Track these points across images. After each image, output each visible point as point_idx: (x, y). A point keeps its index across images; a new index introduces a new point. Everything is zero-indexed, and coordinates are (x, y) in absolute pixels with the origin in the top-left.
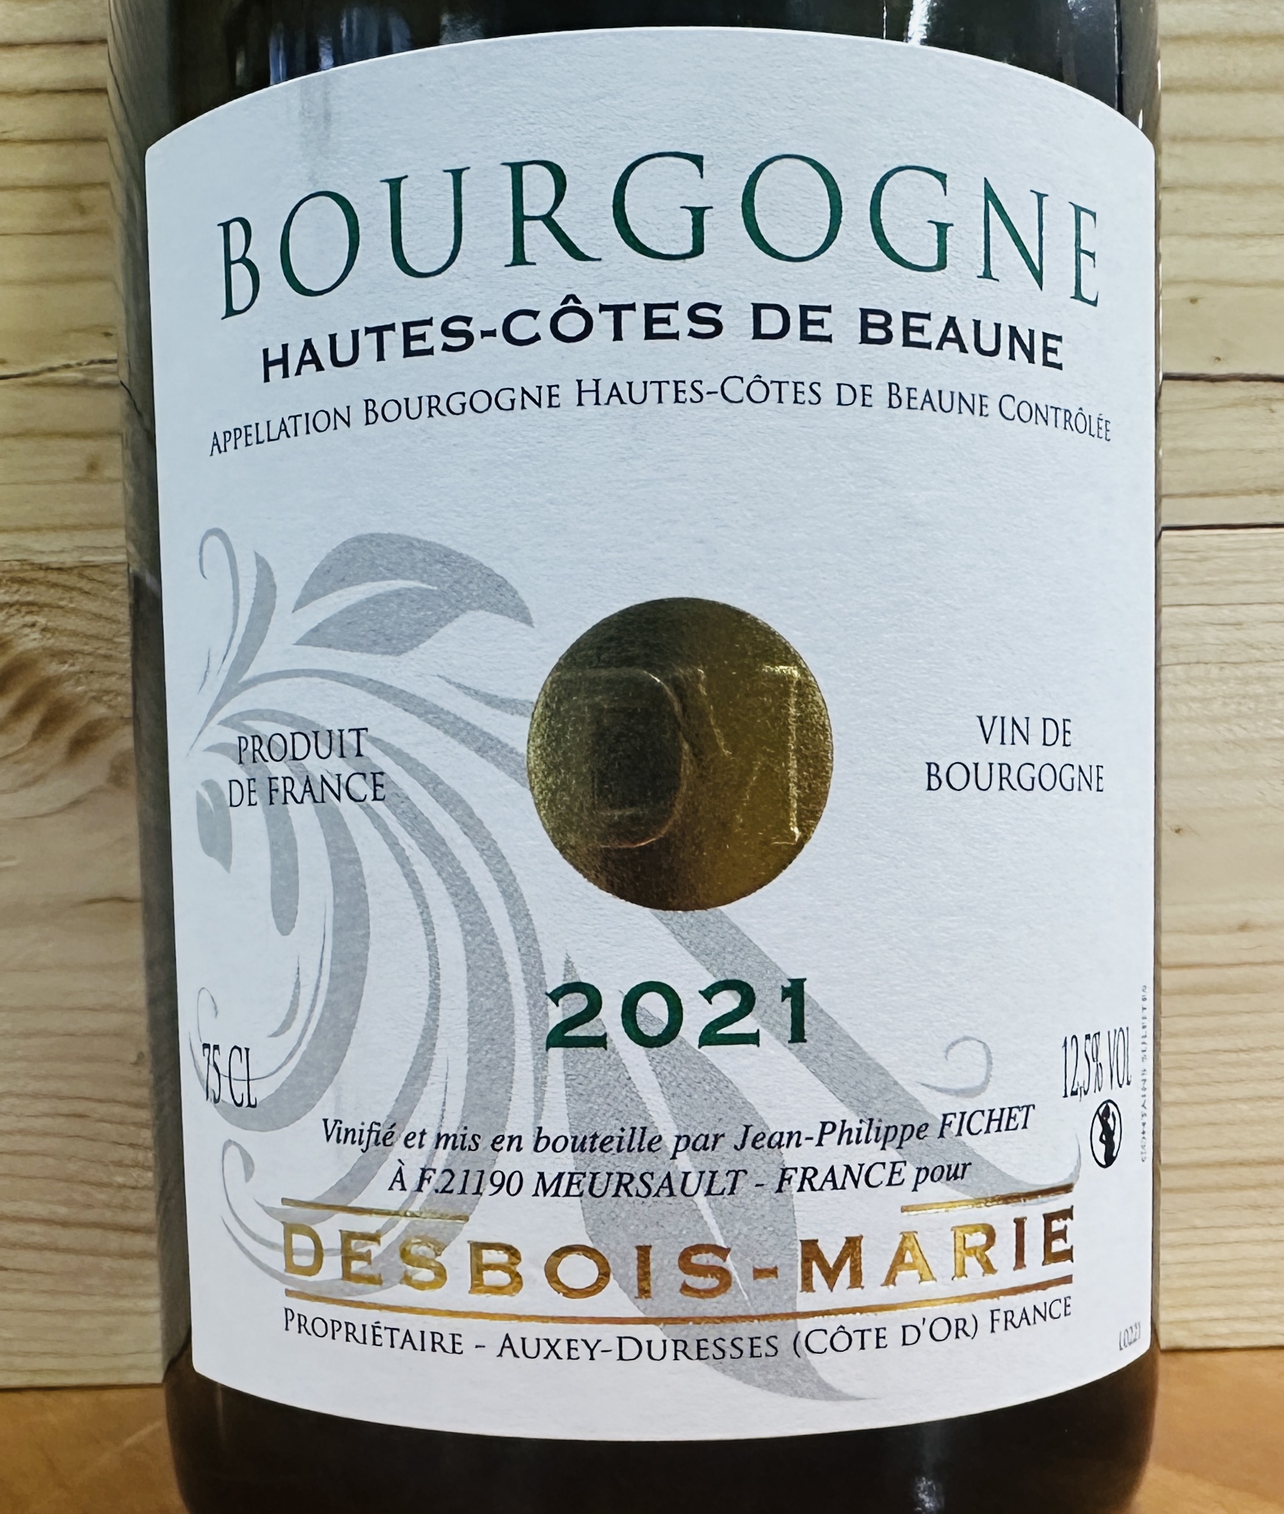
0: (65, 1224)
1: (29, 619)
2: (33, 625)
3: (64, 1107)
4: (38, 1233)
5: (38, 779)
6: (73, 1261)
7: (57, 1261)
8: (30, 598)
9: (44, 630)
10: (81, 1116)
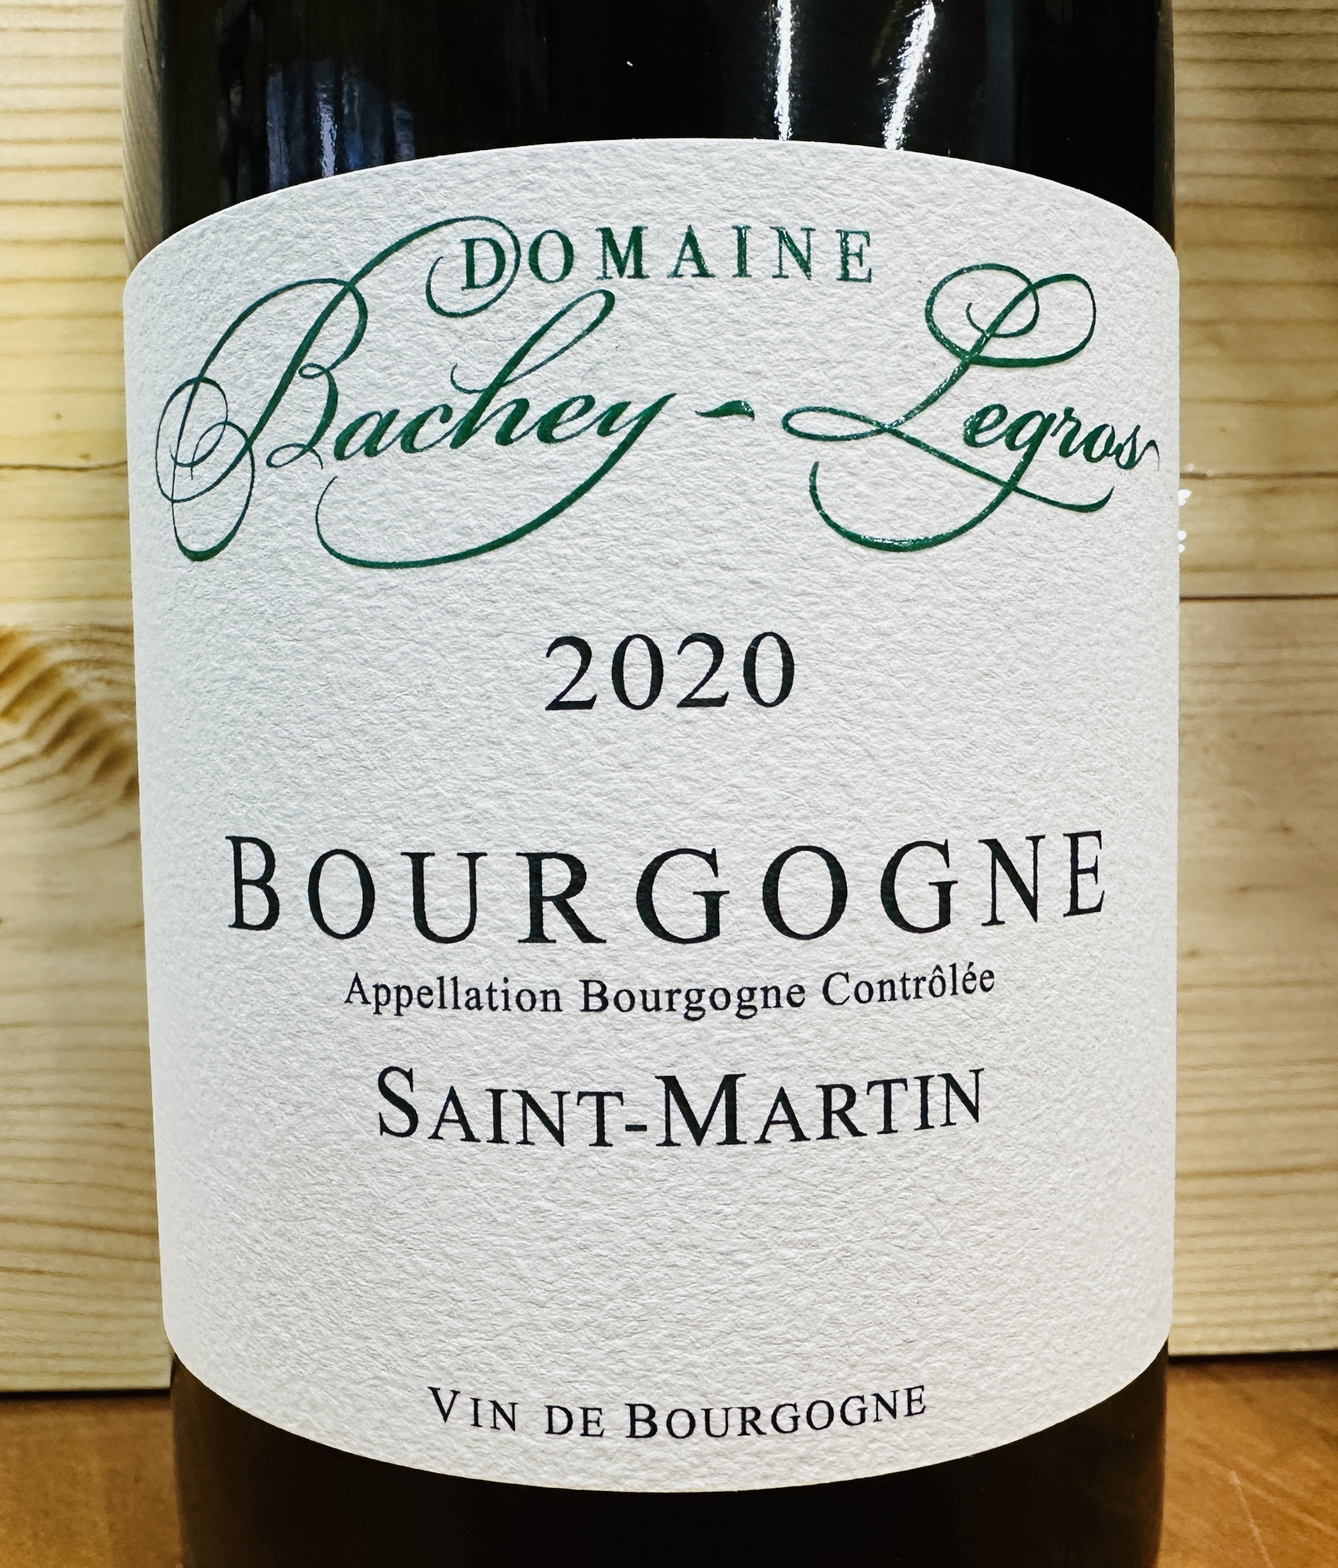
0: (100, 1229)
1: (97, 673)
2: (100, 679)
3: (105, 1117)
4: (77, 1238)
5: (98, 814)
6: (105, 1266)
7: (90, 1266)
8: (99, 655)
9: (109, 682)
10: (118, 1125)
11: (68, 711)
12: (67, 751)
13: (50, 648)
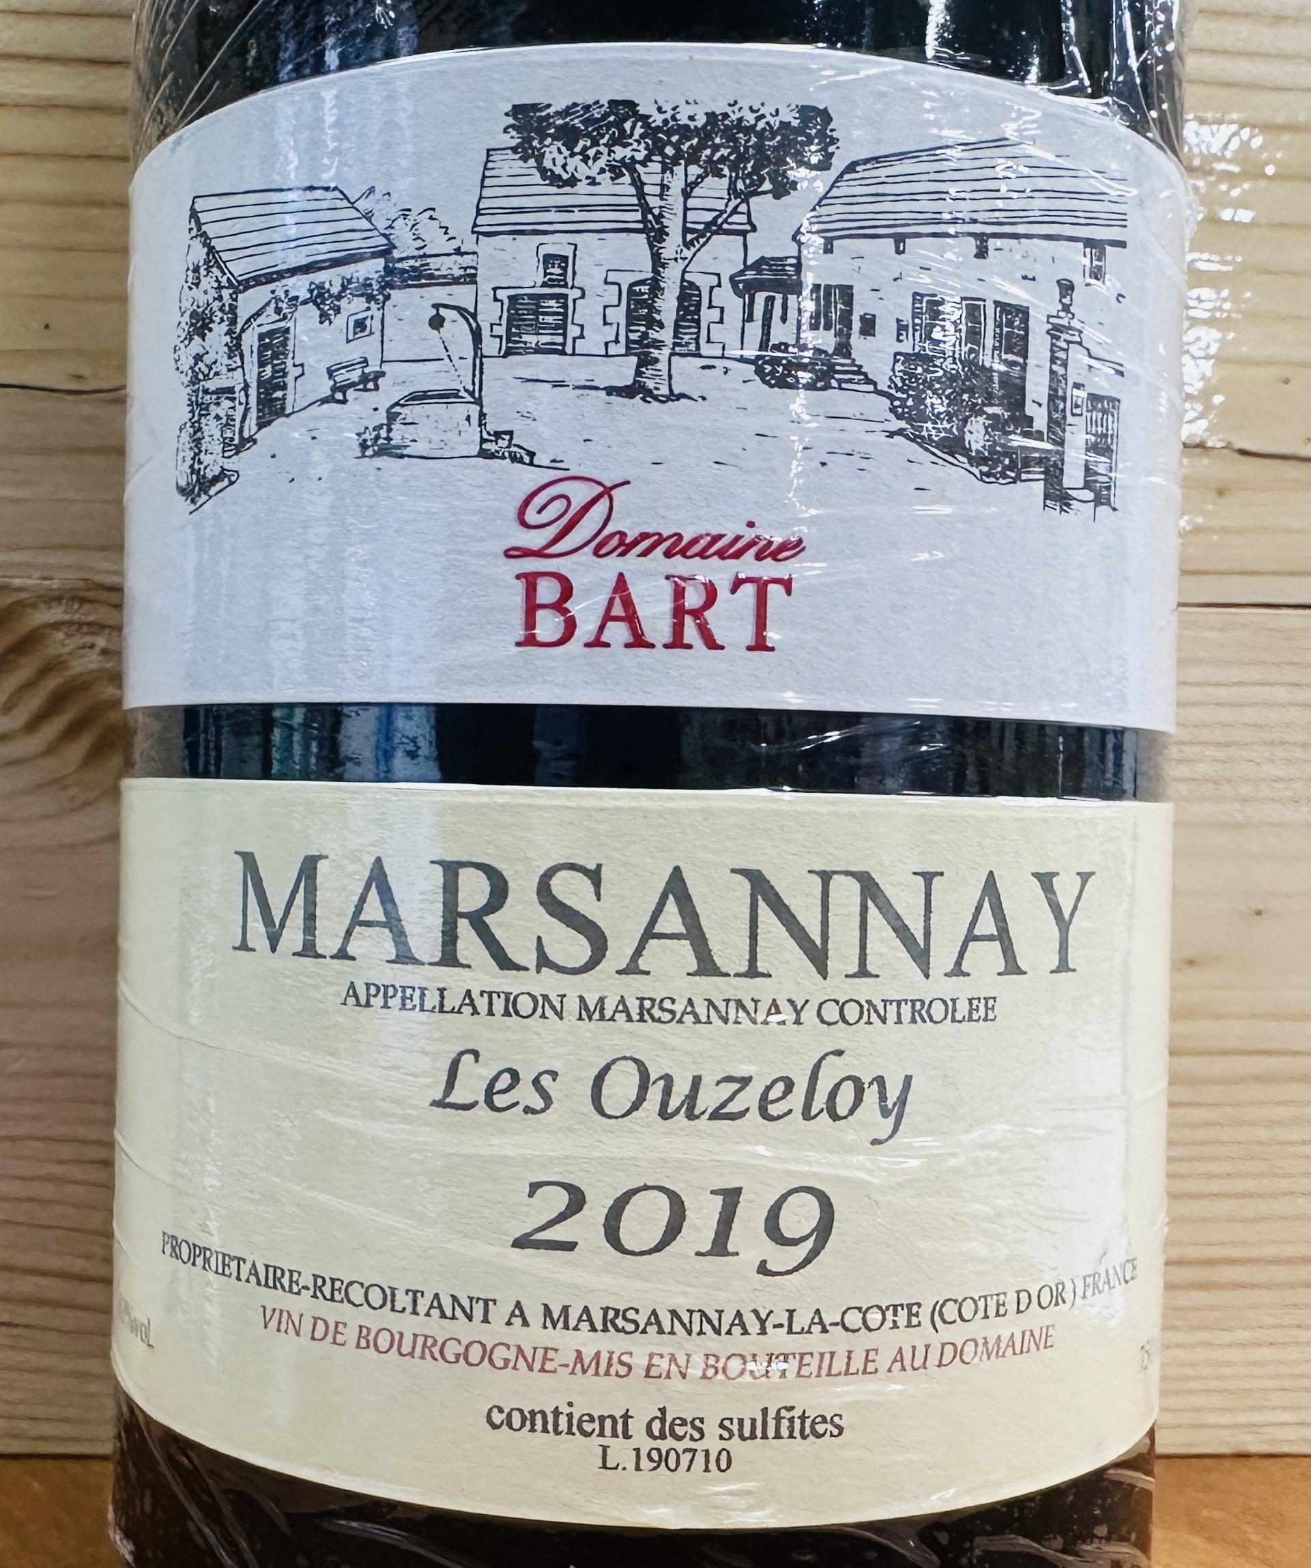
1: (88, 639)
2: (92, 646)
7: (73, 1319)
8: (91, 618)
9: (103, 651)
11: (53, 683)
12: (52, 729)
13: (34, 606)
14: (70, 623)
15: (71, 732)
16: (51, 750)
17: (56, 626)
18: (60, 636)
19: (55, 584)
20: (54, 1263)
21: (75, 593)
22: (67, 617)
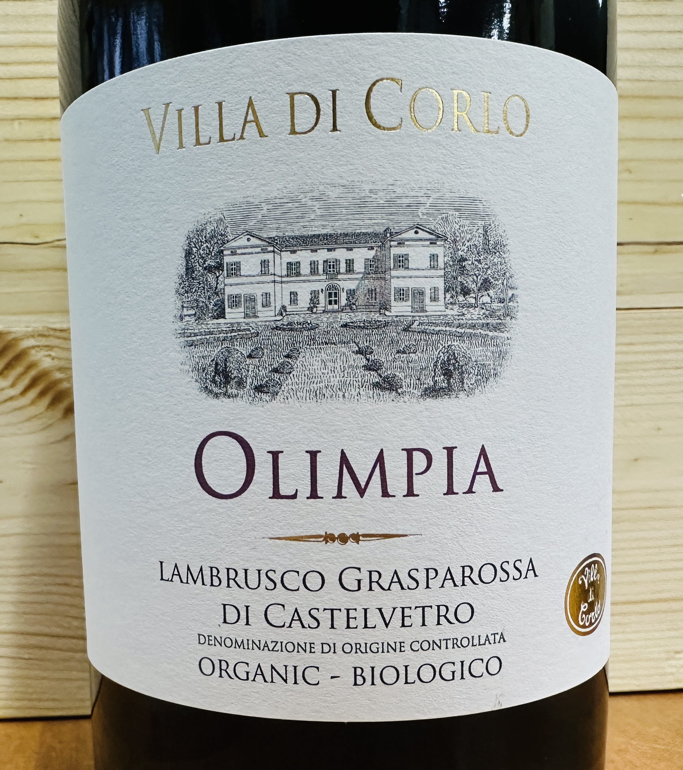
0: (58, 636)
1: (47, 353)
2: (48, 356)
3: (59, 581)
4: (46, 641)
5: (50, 426)
6: (62, 655)
7: (55, 655)
8: (47, 344)
9: (54, 358)
11: (33, 373)
12: (33, 394)
13: (22, 339)
14: (38, 346)
15: (42, 394)
16: (33, 403)
17: (33, 347)
18: (33, 352)
19: (30, 329)
20: (46, 630)
21: (39, 333)
22: (38, 344)
